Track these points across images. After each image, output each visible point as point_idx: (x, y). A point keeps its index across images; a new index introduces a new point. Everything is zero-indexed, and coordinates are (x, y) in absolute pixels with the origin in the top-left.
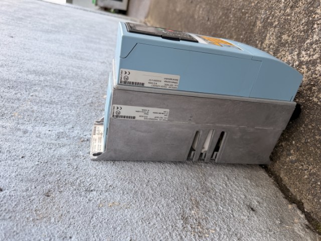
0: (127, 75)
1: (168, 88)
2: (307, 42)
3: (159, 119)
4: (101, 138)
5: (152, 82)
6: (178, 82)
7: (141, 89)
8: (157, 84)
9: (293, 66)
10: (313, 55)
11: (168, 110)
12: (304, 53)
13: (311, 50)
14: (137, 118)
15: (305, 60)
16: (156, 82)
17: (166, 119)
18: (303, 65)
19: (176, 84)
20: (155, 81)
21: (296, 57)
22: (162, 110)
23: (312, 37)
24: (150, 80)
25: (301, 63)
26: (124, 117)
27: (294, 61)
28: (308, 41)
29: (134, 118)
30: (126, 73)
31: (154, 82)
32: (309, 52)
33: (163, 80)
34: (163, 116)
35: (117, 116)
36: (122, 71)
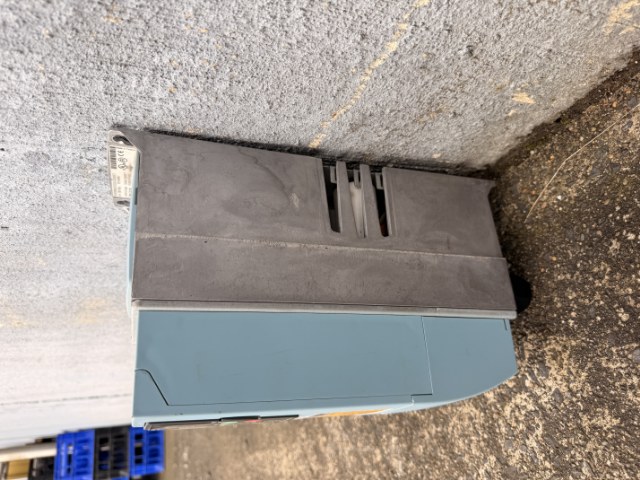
2: (541, 429)
4: (130, 176)
9: (531, 373)
10: (513, 411)
12: (531, 407)
13: (521, 418)
15: (518, 395)
18: (514, 386)
21: (538, 391)
23: (538, 442)
25: (520, 387)
27: (536, 383)
28: (539, 432)
32: (523, 412)
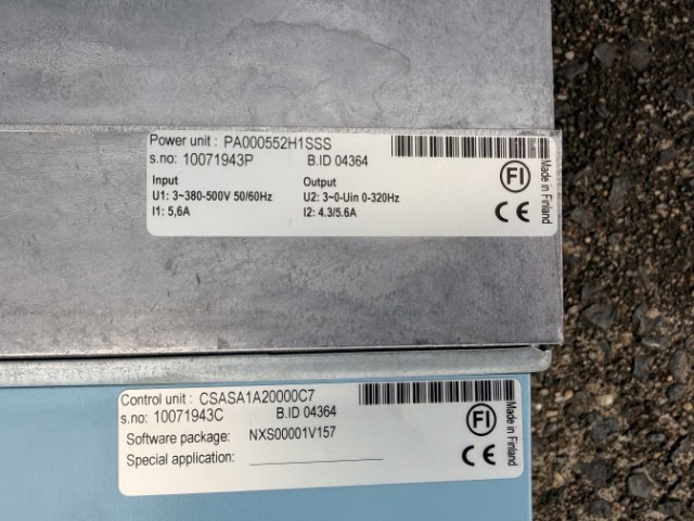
0: (481, 444)
1: (193, 394)
3: (217, 147)
5: (313, 422)
6: (124, 449)
7: (385, 372)
8: (272, 407)
11: (160, 226)
14: (378, 144)
16: (287, 423)
17: (155, 149)
19: (138, 430)
20: (292, 433)
22: (207, 221)
24: (327, 432)
26: (469, 149)
29: (402, 147)
30: (486, 455)
31: (302, 422)
33: (238, 444)
34: (192, 178)
35: (518, 149)
36: (512, 462)
